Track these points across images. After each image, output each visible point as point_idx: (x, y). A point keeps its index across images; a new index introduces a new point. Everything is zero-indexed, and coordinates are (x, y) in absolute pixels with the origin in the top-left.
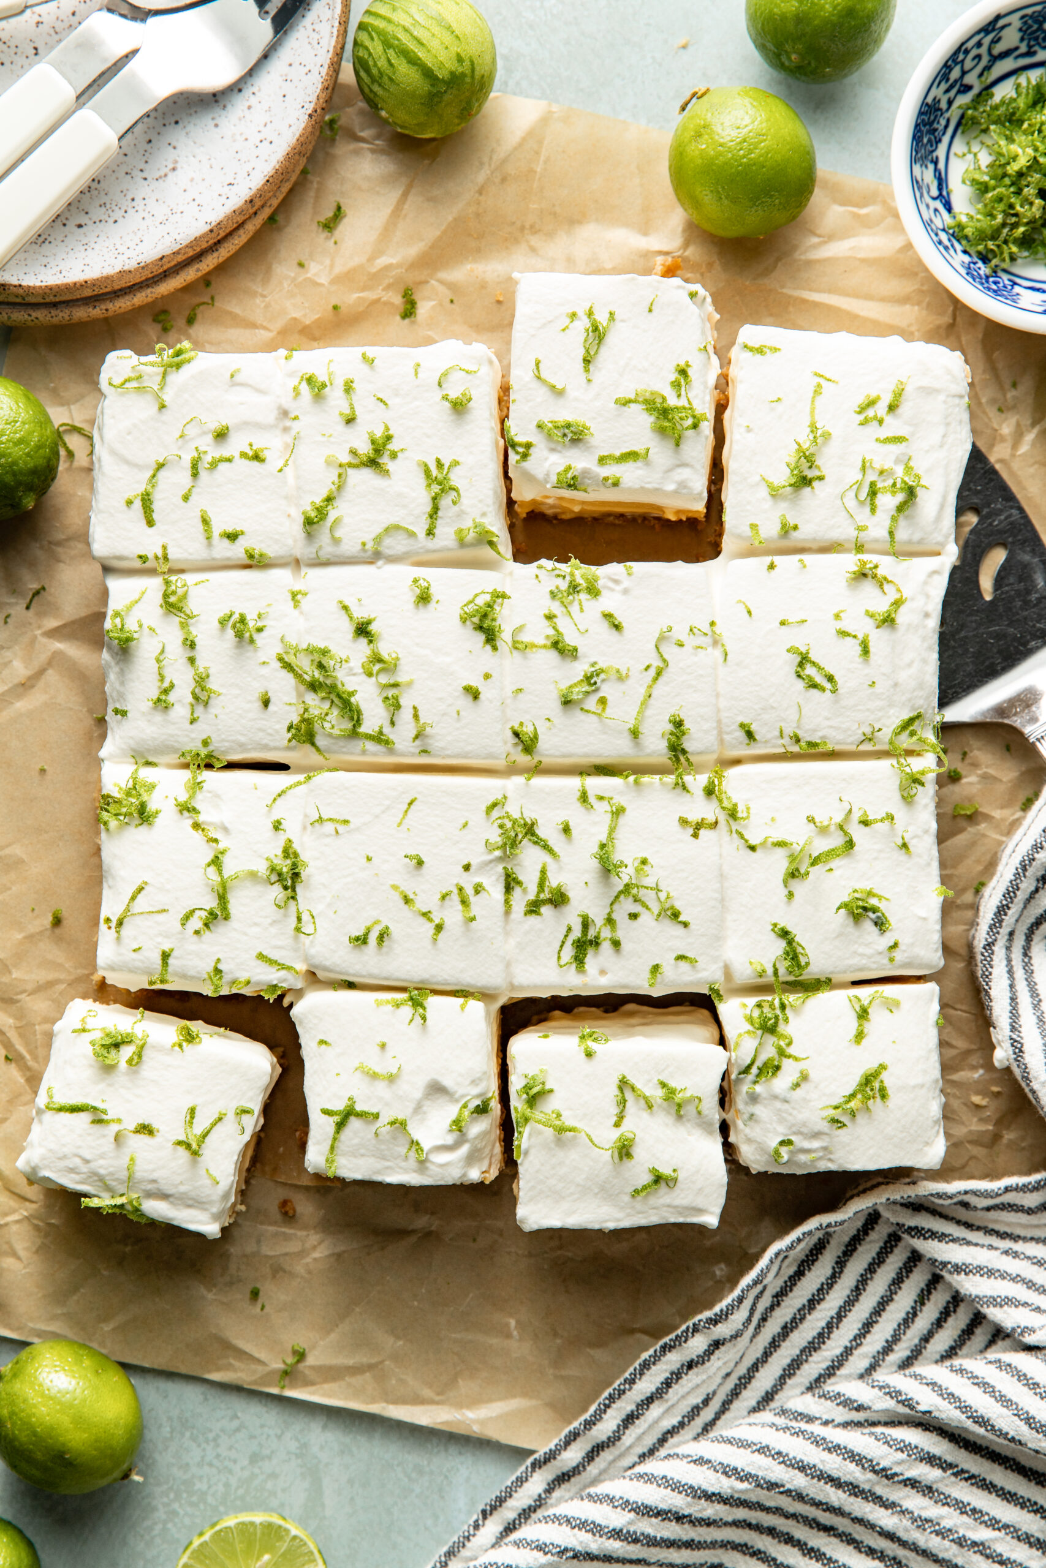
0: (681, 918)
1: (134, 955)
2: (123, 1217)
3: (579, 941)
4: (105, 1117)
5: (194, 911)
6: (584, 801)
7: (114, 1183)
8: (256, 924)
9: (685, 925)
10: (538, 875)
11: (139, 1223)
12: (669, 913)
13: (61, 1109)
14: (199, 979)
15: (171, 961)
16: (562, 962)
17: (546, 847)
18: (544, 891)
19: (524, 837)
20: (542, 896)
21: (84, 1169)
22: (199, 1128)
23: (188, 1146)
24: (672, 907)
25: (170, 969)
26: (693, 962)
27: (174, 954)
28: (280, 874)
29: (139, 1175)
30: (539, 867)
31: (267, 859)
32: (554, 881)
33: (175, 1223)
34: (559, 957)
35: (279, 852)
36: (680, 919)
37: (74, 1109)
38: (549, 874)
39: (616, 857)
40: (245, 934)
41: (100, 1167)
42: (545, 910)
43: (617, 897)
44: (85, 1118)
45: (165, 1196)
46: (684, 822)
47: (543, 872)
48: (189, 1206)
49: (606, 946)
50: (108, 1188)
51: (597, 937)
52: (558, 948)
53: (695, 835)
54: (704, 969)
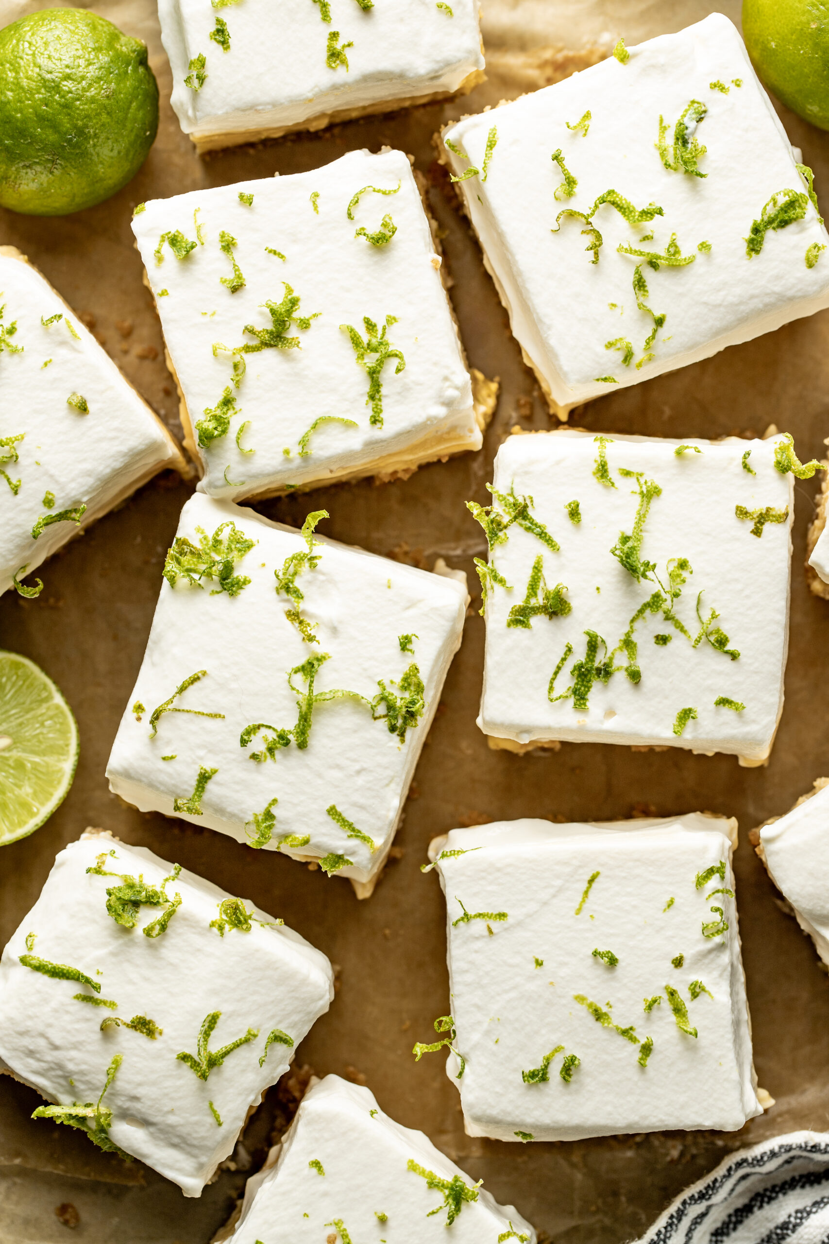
0: (729, 647)
1: (162, 765)
2: (81, 1135)
3: (581, 666)
4: (96, 995)
5: (259, 727)
6: (602, 476)
7: (82, 1087)
8: (338, 767)
9: (734, 656)
10: (530, 572)
11: (99, 1148)
12: (713, 639)
13: (39, 968)
14: (241, 819)
15: (210, 786)
16: (555, 695)
17: (543, 535)
18: (536, 595)
19: (512, 521)
20: (534, 602)
21: (51, 1056)
22: (216, 1046)
23: (195, 1065)
24: (718, 631)
25: (206, 796)
26: (738, 708)
27: (216, 778)
28: (390, 708)
29: (121, 1084)
30: (532, 563)
31: (379, 683)
32: (551, 582)
33: (148, 1162)
34: (551, 688)
35: (398, 679)
36: (726, 648)
37: (57, 973)
38: (545, 572)
39: (645, 555)
40: (320, 776)
41: (71, 1060)
42: (538, 622)
43: (641, 611)
44: (70, 988)
45: (144, 1123)
46: (742, 513)
47: (537, 569)
48: (174, 1146)
49: (620, 679)
50: (72, 1090)
51: (607, 666)
52: (551, 676)
53: (757, 532)
54: (754, 721)
